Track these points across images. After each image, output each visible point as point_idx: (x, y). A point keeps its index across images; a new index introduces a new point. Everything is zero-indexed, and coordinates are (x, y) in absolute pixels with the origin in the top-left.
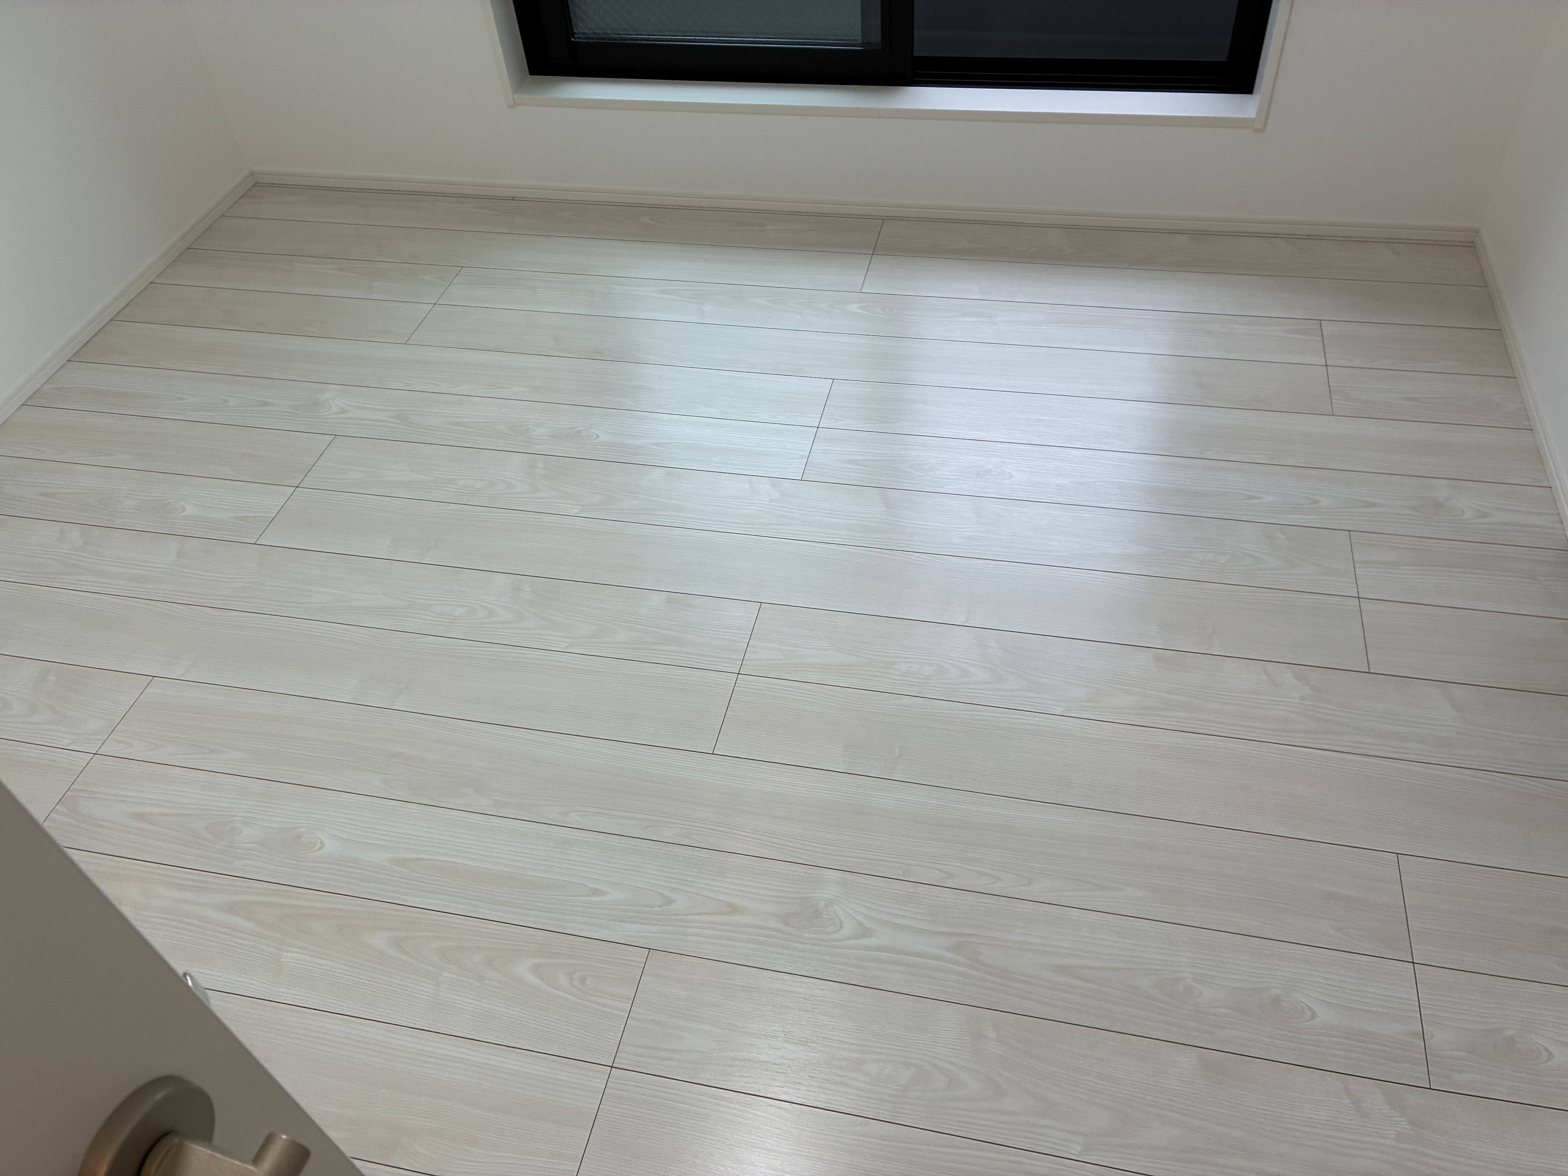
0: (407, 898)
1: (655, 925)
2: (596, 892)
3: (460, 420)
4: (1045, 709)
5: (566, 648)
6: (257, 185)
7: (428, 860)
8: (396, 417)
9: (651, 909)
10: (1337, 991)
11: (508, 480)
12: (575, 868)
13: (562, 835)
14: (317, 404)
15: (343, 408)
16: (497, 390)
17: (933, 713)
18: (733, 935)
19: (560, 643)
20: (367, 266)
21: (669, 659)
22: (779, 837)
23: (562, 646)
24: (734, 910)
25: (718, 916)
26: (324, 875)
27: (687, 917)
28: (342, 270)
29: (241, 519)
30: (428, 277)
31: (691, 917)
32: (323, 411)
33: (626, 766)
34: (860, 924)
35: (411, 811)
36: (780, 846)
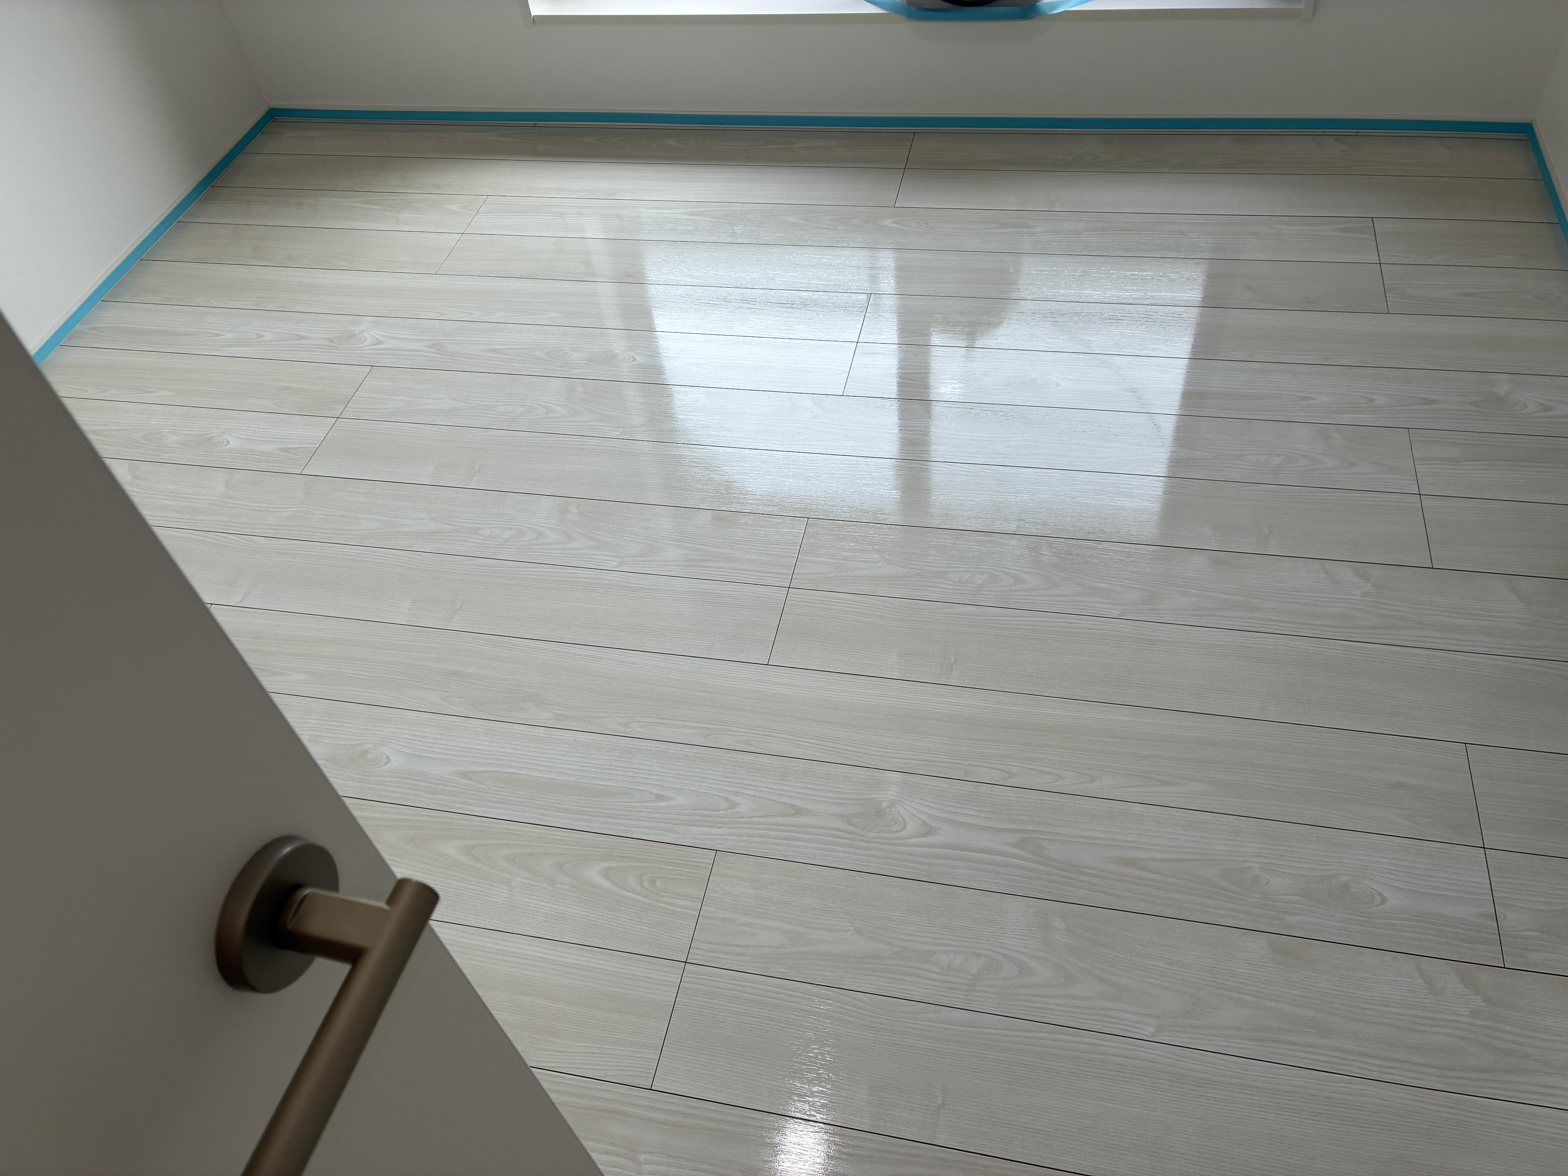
1: (721, 828)
2: (660, 798)
3: (497, 347)
4: (1099, 612)
5: (615, 567)
6: (275, 120)
7: (493, 772)
8: (431, 346)
9: (717, 813)
10: (1406, 876)
11: (548, 405)
12: (638, 775)
13: (624, 745)
14: (352, 336)
15: (378, 339)
16: (532, 317)
17: (986, 619)
18: (799, 835)
19: (609, 562)
20: (393, 198)
21: (718, 575)
22: (838, 742)
23: (613, 565)
24: (798, 811)
25: (782, 818)
26: (392, 789)
27: (751, 820)
28: (366, 202)
29: (284, 450)
30: (454, 207)
31: (755, 819)
32: (358, 342)
33: (682, 678)
34: (925, 823)
35: (472, 726)
36: (840, 751)
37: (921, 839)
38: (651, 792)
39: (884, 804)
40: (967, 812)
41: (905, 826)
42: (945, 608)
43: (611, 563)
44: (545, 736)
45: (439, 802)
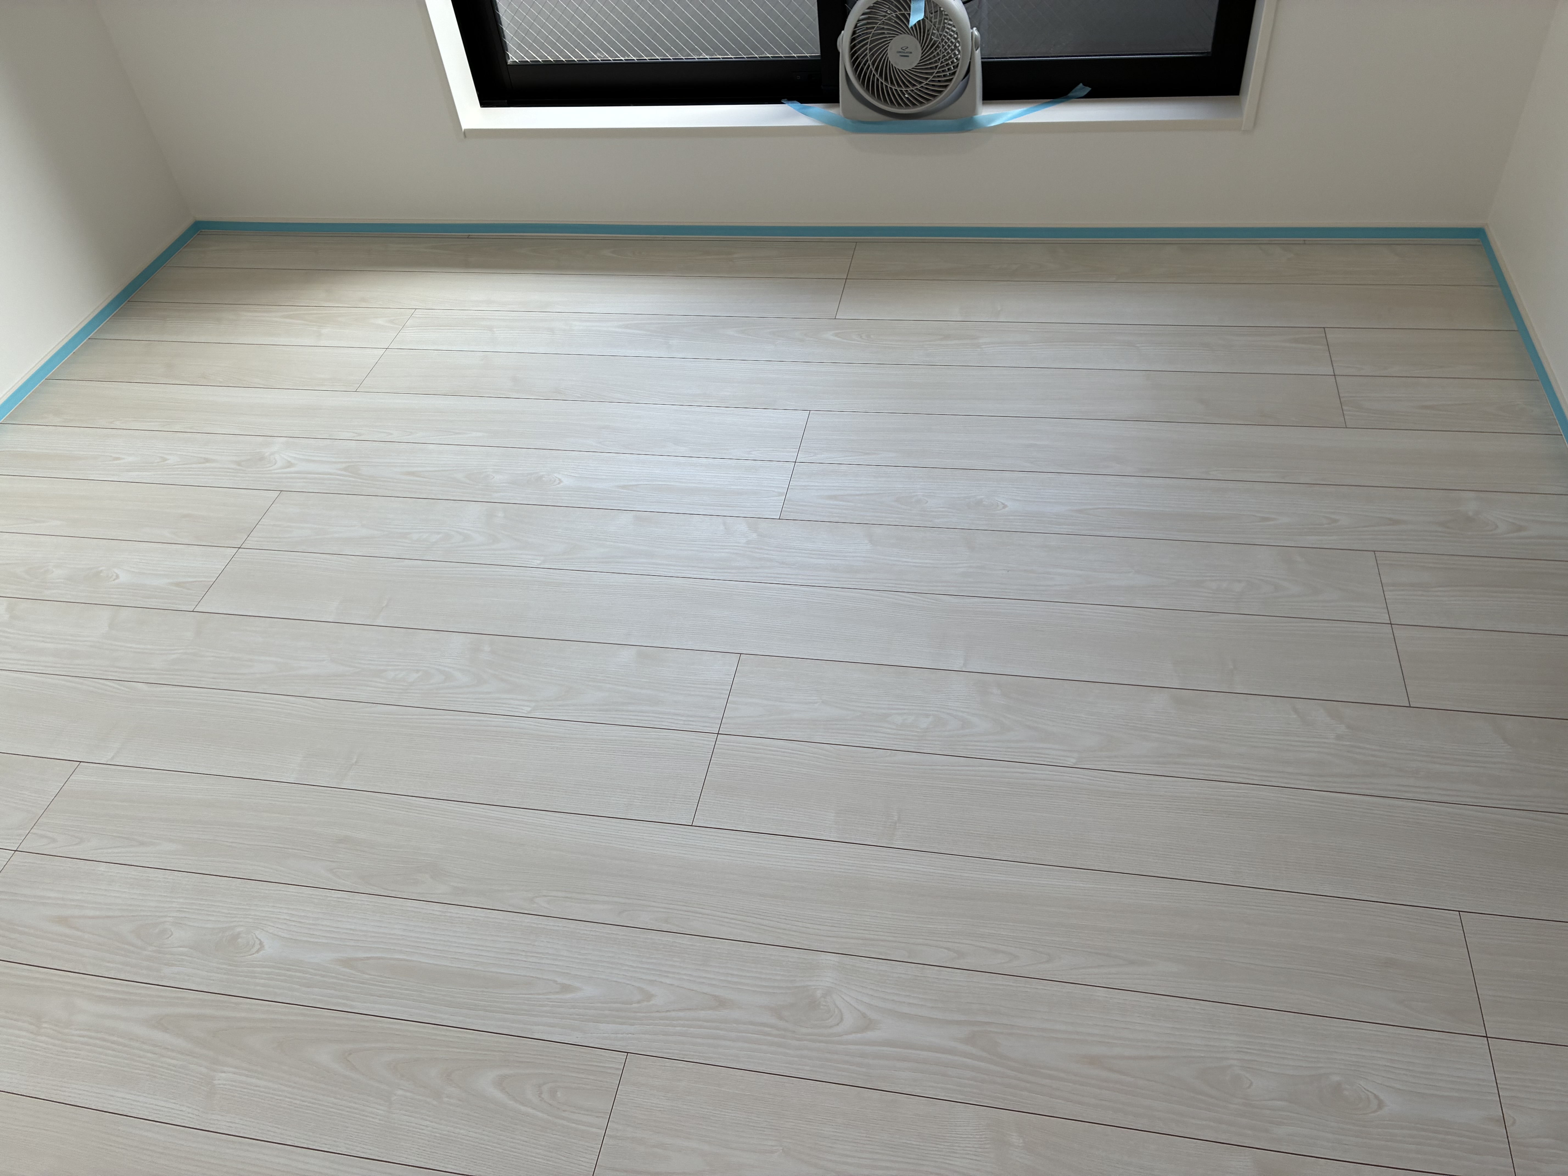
0: (354, 1003)
1: (633, 1025)
2: (566, 988)
3: (415, 469)
4: (1054, 761)
5: (529, 712)
6: (201, 233)
7: (380, 958)
8: (345, 469)
9: (629, 1006)
10: (1404, 1074)
11: (466, 531)
12: (543, 961)
13: (528, 924)
14: (262, 459)
15: (289, 462)
16: (454, 436)
17: (933, 770)
18: (721, 1033)
19: (520, 707)
20: (315, 312)
21: (642, 720)
22: (768, 918)
23: (525, 710)
24: (722, 1003)
25: (703, 1012)
26: (262, 981)
27: (668, 1014)
28: (289, 317)
29: (178, 584)
30: (380, 321)
31: (673, 1014)
32: (268, 465)
33: (596, 843)
34: (864, 1016)
35: (359, 902)
36: (771, 929)
37: (859, 1035)
38: (555, 982)
39: (819, 993)
40: (911, 1001)
41: (842, 1019)
42: (886, 757)
43: (523, 708)
44: (440, 913)
45: (315, 997)
